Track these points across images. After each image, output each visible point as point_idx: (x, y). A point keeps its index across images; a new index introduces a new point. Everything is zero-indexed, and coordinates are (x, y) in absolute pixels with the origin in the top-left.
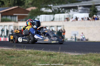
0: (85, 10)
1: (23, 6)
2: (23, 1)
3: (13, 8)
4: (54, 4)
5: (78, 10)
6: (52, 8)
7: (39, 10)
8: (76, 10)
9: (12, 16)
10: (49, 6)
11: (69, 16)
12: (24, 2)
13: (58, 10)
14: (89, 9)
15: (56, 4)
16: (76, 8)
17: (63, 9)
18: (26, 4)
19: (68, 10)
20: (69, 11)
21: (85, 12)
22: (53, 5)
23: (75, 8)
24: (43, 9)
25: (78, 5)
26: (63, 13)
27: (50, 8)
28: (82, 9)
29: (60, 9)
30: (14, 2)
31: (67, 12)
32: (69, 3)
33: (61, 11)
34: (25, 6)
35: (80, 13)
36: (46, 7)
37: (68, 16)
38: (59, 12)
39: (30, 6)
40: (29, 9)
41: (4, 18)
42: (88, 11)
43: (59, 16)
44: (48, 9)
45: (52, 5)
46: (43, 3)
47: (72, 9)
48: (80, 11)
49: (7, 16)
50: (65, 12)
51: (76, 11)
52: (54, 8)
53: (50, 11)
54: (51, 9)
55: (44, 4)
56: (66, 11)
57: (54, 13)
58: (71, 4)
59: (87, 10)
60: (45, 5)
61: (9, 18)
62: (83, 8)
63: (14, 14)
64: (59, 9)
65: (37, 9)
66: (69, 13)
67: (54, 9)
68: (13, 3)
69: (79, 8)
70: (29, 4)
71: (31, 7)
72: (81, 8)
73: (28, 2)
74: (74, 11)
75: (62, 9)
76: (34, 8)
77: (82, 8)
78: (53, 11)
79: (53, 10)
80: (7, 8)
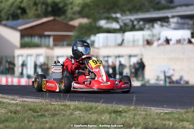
0: (183, 24)
1: (63, 17)
2: (64, 7)
3: (45, 20)
4: (123, 12)
5: (170, 25)
6: (120, 21)
7: (93, 24)
8: (165, 24)
9: (41, 36)
10: (114, 15)
11: (153, 36)
12: (66, 8)
13: (130, 24)
14: (191, 22)
15: (128, 13)
16: (166, 20)
17: (141, 23)
18: (69, 13)
19: (151, 24)
20: (153, 26)
21: (183, 28)
22: (122, 15)
23: (164, 20)
24: (102, 23)
25: (169, 15)
26: (141, 29)
27: (116, 20)
28: (178, 23)
29: (135, 23)
30: (46, 10)
31: (149, 29)
32: (152, 10)
33: (137, 27)
34: (66, 17)
35: (175, 29)
36: (108, 19)
37: (150, 35)
38: (133, 28)
39: (77, 16)
40: (76, 23)
41: (27, 40)
42: (190, 26)
43: (134, 35)
44: (112, 23)
45: (118, 15)
46: (101, 11)
47: (159, 23)
48: (173, 25)
49: (32, 36)
50: (145, 27)
51: (166, 26)
52: (122, 20)
53: (115, 26)
54: (118, 22)
55: (104, 12)
56: (147, 26)
57: (122, 30)
58: (157, 12)
59: (188, 24)
60: (105, 15)
61: (36, 40)
62: (180, 21)
63: (47, 33)
64: (132, 21)
65: (90, 23)
66: (151, 31)
67: (122, 22)
68: (44, 10)
69: (171, 20)
70: (74, 13)
71: (79, 18)
72: (175, 20)
73: (72, 9)
74: (162, 26)
75: (139, 22)
76: (84, 21)
77: (178, 20)
78: (121, 27)
79: (122, 24)
80: (31, 20)
